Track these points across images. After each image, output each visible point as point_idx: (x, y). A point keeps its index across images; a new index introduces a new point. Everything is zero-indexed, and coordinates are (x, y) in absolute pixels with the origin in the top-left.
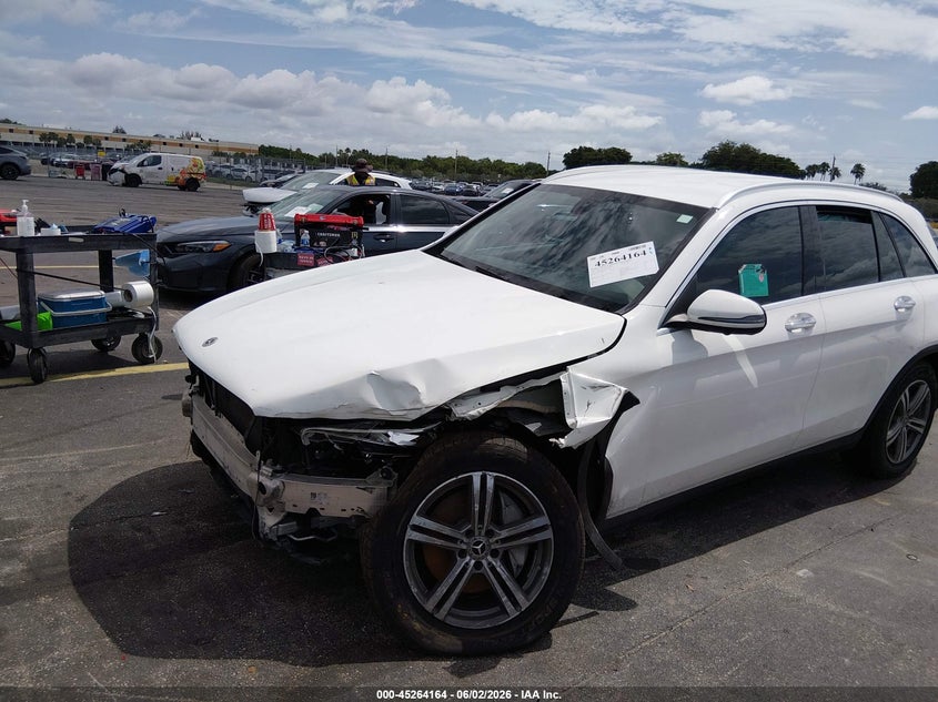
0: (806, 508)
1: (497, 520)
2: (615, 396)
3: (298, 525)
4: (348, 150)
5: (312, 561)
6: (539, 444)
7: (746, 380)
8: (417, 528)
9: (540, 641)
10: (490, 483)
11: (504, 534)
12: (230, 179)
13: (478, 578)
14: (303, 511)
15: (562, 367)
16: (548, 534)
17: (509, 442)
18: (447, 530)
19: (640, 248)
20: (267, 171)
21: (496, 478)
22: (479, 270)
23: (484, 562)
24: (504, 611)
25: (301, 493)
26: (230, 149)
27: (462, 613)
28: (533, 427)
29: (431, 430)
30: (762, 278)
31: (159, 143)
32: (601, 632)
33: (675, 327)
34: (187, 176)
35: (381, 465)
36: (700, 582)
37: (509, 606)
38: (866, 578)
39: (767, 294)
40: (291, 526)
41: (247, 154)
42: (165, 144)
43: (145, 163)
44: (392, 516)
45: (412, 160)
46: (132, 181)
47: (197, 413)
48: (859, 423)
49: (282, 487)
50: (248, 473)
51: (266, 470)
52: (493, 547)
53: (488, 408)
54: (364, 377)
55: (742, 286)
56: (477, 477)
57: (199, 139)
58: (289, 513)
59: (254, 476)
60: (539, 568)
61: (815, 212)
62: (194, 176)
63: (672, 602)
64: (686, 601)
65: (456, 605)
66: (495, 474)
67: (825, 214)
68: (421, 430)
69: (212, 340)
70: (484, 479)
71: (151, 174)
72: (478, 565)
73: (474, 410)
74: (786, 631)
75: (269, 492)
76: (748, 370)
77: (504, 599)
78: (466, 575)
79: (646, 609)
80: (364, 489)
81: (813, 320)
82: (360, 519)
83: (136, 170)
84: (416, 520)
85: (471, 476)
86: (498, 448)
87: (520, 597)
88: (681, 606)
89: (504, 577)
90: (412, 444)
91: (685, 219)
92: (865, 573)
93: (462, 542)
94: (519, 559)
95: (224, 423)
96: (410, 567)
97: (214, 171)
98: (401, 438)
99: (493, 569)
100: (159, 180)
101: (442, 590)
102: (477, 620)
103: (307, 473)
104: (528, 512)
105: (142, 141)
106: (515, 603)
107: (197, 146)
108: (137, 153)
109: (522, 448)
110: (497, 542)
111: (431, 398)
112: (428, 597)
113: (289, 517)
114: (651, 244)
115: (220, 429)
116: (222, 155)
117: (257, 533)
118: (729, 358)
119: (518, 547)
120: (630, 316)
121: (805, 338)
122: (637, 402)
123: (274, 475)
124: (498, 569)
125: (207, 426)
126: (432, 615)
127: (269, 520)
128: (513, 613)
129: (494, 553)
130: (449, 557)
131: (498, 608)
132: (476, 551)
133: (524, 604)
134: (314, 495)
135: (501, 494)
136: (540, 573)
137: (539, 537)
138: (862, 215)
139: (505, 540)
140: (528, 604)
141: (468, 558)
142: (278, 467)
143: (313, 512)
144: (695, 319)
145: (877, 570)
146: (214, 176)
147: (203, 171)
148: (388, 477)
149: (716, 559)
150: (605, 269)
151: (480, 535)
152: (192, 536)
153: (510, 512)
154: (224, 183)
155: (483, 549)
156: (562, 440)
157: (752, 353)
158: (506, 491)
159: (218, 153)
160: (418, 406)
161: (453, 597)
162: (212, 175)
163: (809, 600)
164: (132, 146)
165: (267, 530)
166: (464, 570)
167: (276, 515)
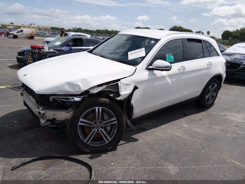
0: (185, 115)
1: (103, 119)
2: (132, 87)
3: (51, 122)
4: (75, 28)
5: (54, 131)
6: (113, 99)
7: (168, 83)
8: (81, 122)
9: (114, 148)
10: (100, 110)
11: (104, 122)
12: (43, 36)
13: (98, 133)
14: (51, 118)
15: (119, 80)
16: (116, 122)
17: (105, 99)
18: (89, 122)
19: (141, 50)
20: (52, 34)
21: (102, 109)
22: (101, 56)
23: (99, 130)
24: (105, 142)
25: (50, 114)
26: (43, 28)
27: (94, 143)
28: (111, 95)
29: (85, 97)
30: (172, 57)
31: (23, 27)
32: (130, 146)
33: (149, 69)
34: (30, 35)
35: (72, 106)
36: (156, 133)
37: (106, 140)
38: (198, 131)
39: (173, 61)
40: (49, 123)
41: (48, 29)
42: (25, 27)
43: (19, 32)
44: (74, 119)
45: (93, 31)
46: (15, 37)
47: (24, 95)
48: (198, 94)
49: (45, 113)
50: (36, 109)
51: (41, 108)
52: (102, 126)
53: (99, 91)
54: (65, 83)
55: (167, 59)
56: (97, 108)
57: (34, 25)
58: (48, 119)
59: (38, 110)
60: (114, 131)
61: (187, 40)
62: (32, 35)
63: (149, 138)
64: (152, 138)
65: (92, 140)
66: (102, 107)
67: (189, 41)
68: (82, 97)
69: (26, 75)
70: (99, 109)
71: (20, 35)
72: (98, 130)
73: (95, 91)
74: (176, 144)
75: (42, 114)
76: (169, 80)
77: (105, 138)
78: (95, 133)
79: (142, 140)
80: (67, 112)
81: (185, 68)
82: (67, 120)
83: (16, 34)
84: (81, 120)
85: (95, 108)
86: (102, 101)
87: (109, 138)
88: (151, 139)
89: (105, 133)
90: (80, 101)
91: (153, 42)
92: (198, 130)
93: (93, 125)
94: (109, 128)
95: (31, 97)
96: (80, 131)
97: (38, 34)
98: (77, 99)
99: (102, 131)
100: (22, 37)
101: (88, 137)
102: (97, 144)
103: (52, 109)
104: (111, 117)
105: (18, 26)
106: (108, 140)
107: (34, 27)
108: (17, 29)
109: (108, 100)
110: (103, 124)
111: (84, 88)
112: (85, 139)
113: (48, 120)
114: (144, 49)
115: (29, 99)
116: (41, 29)
117: (40, 125)
118: (163, 77)
119: (108, 125)
120: (137, 67)
121: (183, 72)
122: (138, 88)
123: (43, 109)
124: (103, 131)
125: (27, 98)
126: (86, 143)
127: (43, 121)
128: (107, 142)
129: (102, 127)
130: (90, 129)
131: (103, 141)
132: (97, 127)
133: (110, 139)
134: (54, 114)
135: (104, 113)
136: (114, 132)
137: (114, 123)
138: (199, 41)
139: (105, 124)
140: (111, 140)
141: (95, 129)
142: (44, 108)
143: (54, 119)
144: (154, 67)
145: (201, 129)
146: (38, 35)
147: (35, 34)
148: (74, 109)
149: (161, 128)
150: (132, 55)
151: (98, 123)
152: (25, 127)
153: (106, 117)
154: (41, 37)
155: (99, 126)
156: (118, 98)
157: (169, 76)
158: (105, 112)
159: (40, 29)
160: (80, 90)
161: (91, 139)
162: (37, 35)
163: (183, 136)
164: (16, 28)
165: (42, 124)
166: (94, 132)
167: (44, 120)
